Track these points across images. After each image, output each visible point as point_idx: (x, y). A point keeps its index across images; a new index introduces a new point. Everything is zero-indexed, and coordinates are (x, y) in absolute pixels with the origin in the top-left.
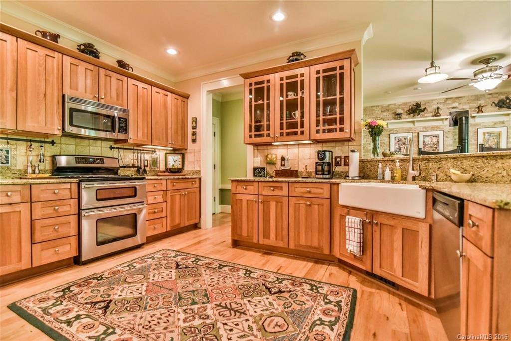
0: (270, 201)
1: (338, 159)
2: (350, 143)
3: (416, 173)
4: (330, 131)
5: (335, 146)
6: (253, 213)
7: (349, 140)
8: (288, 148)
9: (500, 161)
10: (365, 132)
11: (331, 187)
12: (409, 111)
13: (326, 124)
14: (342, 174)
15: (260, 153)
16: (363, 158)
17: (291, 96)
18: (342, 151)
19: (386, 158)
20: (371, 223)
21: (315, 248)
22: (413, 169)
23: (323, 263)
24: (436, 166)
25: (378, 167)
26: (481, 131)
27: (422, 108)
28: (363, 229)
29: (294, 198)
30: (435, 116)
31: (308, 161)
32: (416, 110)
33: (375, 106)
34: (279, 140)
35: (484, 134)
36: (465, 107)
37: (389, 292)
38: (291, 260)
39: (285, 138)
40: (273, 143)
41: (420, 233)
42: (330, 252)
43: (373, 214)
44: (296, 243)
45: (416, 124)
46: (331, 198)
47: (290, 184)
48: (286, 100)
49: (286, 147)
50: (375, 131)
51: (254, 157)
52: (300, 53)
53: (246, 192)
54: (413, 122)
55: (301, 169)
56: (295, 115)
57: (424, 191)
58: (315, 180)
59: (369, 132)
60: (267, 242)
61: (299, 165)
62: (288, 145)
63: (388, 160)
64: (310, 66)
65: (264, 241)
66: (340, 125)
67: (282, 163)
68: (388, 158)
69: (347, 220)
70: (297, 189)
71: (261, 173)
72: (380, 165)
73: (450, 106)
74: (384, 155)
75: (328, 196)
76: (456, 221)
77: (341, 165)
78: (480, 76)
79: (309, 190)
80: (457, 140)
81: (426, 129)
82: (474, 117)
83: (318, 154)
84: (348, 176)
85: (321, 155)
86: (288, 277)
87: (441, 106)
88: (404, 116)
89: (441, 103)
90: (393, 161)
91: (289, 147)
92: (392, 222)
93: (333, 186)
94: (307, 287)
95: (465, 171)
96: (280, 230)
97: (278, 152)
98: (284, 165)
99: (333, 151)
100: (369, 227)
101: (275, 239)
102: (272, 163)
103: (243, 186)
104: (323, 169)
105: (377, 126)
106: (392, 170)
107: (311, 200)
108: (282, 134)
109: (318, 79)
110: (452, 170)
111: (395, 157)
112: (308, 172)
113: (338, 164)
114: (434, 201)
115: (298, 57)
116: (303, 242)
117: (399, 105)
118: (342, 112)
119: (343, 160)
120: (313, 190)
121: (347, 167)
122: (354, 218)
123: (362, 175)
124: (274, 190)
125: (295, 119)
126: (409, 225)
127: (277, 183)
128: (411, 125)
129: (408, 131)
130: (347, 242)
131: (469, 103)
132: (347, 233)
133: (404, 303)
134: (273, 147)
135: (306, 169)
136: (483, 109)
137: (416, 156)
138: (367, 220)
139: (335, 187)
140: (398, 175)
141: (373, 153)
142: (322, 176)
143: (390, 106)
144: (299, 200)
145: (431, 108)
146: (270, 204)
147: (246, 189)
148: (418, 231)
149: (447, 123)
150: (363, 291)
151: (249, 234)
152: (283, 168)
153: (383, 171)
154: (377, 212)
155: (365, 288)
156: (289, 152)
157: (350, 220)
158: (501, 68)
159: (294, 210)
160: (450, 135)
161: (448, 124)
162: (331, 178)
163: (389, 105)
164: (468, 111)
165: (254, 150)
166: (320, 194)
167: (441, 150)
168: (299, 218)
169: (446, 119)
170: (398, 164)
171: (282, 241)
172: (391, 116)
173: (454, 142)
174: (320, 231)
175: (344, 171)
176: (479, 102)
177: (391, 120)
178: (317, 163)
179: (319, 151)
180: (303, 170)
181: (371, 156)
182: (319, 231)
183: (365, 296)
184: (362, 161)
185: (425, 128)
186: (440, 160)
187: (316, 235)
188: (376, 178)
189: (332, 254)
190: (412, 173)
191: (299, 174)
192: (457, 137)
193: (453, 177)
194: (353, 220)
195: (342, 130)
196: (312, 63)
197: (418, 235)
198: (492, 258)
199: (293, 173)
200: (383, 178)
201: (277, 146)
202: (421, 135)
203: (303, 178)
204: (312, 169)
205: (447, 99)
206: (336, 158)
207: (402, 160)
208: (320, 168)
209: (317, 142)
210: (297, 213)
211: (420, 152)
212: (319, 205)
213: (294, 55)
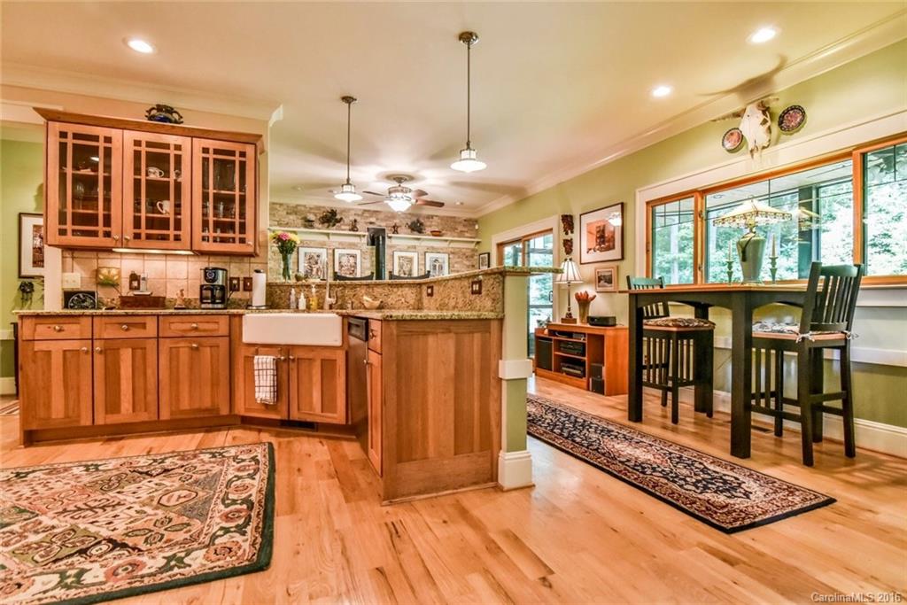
0: (119, 349)
1: (235, 282)
2: (252, 259)
3: (333, 300)
4: (223, 240)
5: (230, 262)
6: (78, 373)
7: (251, 255)
8: (144, 260)
9: (400, 289)
10: (274, 248)
11: (230, 320)
12: (322, 218)
13: (219, 231)
14: (240, 302)
15: (78, 264)
16: (269, 281)
17: (155, 174)
18: (240, 269)
19: (300, 283)
20: (287, 360)
21: (207, 410)
22: (330, 297)
23: (219, 430)
24: (351, 293)
25: (290, 294)
26: (397, 254)
27: (338, 217)
28: (277, 369)
29: (168, 340)
30: (352, 230)
31: (185, 283)
32: (331, 218)
33: (277, 204)
34: (130, 245)
35: (399, 258)
36: (383, 225)
37: (308, 436)
38: (164, 438)
39: (143, 242)
40: (114, 250)
41: (338, 362)
42: (231, 410)
43: (288, 349)
44: (173, 409)
45: (331, 237)
46: (230, 336)
47: (161, 318)
48: (147, 180)
49: (141, 257)
50: (286, 247)
51: (64, 270)
52: (172, 109)
53: (60, 336)
54: (328, 235)
55: (172, 294)
56: (161, 206)
57: (341, 318)
58: (199, 311)
59: (279, 247)
60: (114, 419)
61: (166, 288)
62: (143, 254)
63: (302, 286)
64: (192, 137)
65: (105, 418)
66: (240, 233)
67: (131, 284)
68: (302, 284)
69: (255, 361)
70: (173, 326)
71: (84, 301)
72: (293, 291)
73: (368, 221)
74: (298, 278)
75: (226, 333)
76: (364, 338)
77: (238, 290)
78: (393, 195)
79: (194, 325)
80: (375, 263)
81: (343, 246)
82: (390, 237)
83: (206, 273)
84: (251, 306)
85: (210, 274)
86: (171, 455)
87: (358, 219)
88: (317, 224)
89: (358, 215)
90: (308, 286)
91: (146, 258)
92: (310, 355)
93: (233, 319)
94: (206, 457)
95: (375, 298)
96: (140, 395)
97: (122, 265)
98: (138, 288)
99: (227, 268)
100: (285, 366)
101: (131, 410)
102: (110, 284)
103: (53, 326)
104: (213, 296)
105: (289, 240)
106: (307, 298)
107: (198, 342)
108: (137, 236)
109: (205, 160)
110: (365, 298)
111: (311, 281)
112: (184, 300)
113: (234, 288)
114: (350, 325)
115: (168, 115)
116: (185, 405)
117: (311, 209)
118: (242, 215)
119: (241, 283)
120: (202, 326)
121: (248, 293)
122: (265, 357)
123: (270, 304)
124: (127, 330)
125: (161, 213)
126: (327, 355)
127: (134, 318)
128: (325, 238)
129: (322, 245)
130: (257, 389)
131: (386, 220)
132: (256, 378)
133: (324, 441)
134: (112, 256)
135: (182, 295)
136: (399, 229)
137: (333, 282)
138: (282, 358)
139: (237, 319)
140: (314, 304)
141: (284, 276)
142: (210, 306)
143: (299, 208)
144: (178, 343)
145: (348, 219)
146: (118, 353)
147: (60, 331)
148: (335, 360)
149: (365, 240)
150: (280, 444)
151: (71, 413)
152: (137, 293)
153: (297, 299)
154: (293, 346)
155: (281, 440)
156: (146, 266)
157: (260, 361)
158: (410, 191)
159: (168, 358)
160: (368, 256)
161: (366, 242)
162: (225, 308)
163: (297, 206)
164: (384, 230)
165: (63, 257)
166: (215, 330)
167: (359, 276)
168: (178, 372)
169: (364, 236)
170: (314, 290)
171: (146, 411)
172: (300, 222)
173: (372, 266)
174: (215, 384)
175: (243, 298)
176: (395, 221)
177: (299, 227)
178: (202, 286)
179: (206, 269)
180: (175, 297)
181: (281, 280)
182: (212, 385)
183: (283, 446)
184: (269, 285)
185: (340, 243)
186: (355, 286)
187: (207, 390)
188: (288, 307)
189: (233, 413)
190: (329, 300)
191: (167, 303)
192: (374, 259)
193: (367, 305)
194: (264, 360)
195: (242, 241)
196: (197, 134)
197: (336, 364)
198: (381, 354)
199: (158, 302)
200: (297, 307)
201: (121, 253)
202: (337, 252)
203: (175, 309)
204: (194, 294)
205: (365, 211)
206: (231, 279)
207: (318, 286)
208: (208, 293)
209: (201, 254)
210: (174, 363)
211: (336, 277)
212: (211, 347)
213: (159, 108)
